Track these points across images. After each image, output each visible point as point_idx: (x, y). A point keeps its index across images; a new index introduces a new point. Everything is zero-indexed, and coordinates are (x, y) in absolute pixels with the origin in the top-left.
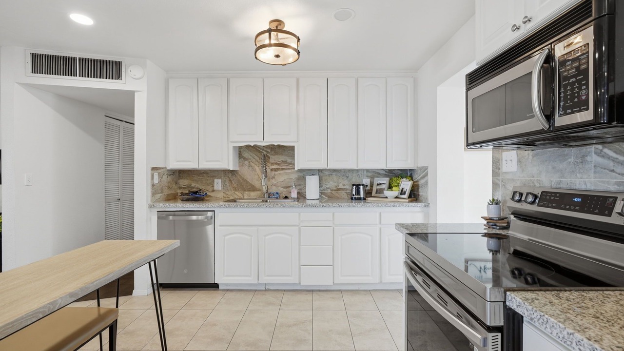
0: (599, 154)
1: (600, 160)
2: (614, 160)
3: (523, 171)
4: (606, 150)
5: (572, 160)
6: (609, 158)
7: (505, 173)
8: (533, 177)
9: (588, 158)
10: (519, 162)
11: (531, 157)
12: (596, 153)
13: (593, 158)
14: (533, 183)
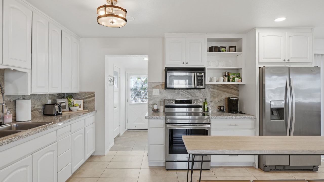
0: (182, 92)
1: (183, 93)
2: (185, 93)
3: (161, 95)
4: (184, 91)
5: (176, 93)
6: (184, 93)
7: (154, 95)
8: (165, 96)
9: (180, 92)
10: (160, 92)
11: (164, 91)
12: (182, 91)
13: (181, 93)
14: (165, 98)
